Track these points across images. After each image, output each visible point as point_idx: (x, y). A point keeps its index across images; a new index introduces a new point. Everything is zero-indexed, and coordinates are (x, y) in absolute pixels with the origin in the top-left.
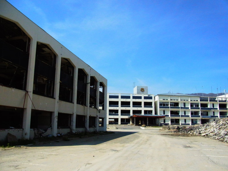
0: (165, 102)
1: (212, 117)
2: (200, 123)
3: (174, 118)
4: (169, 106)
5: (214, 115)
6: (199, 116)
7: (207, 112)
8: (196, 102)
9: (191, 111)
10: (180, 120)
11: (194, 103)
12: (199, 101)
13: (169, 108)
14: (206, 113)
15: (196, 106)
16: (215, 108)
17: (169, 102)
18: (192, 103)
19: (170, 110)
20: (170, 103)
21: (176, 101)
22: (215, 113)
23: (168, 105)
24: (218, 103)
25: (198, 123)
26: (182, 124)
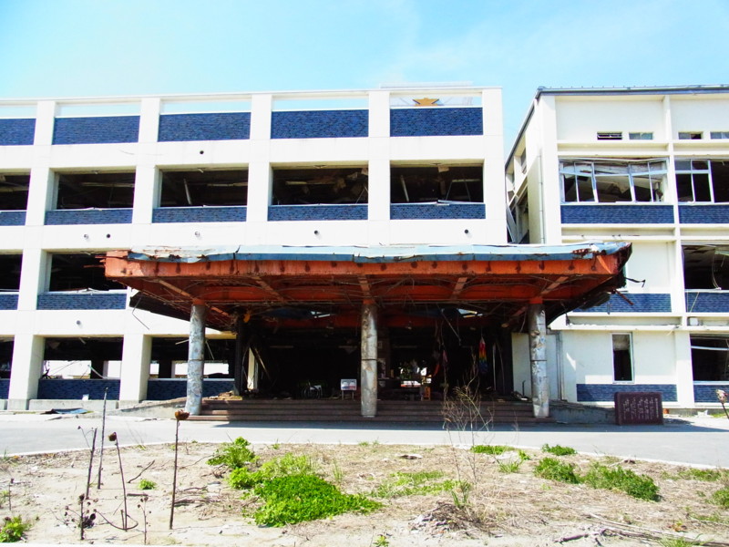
0: (624, 164)
4: (670, 196)
13: (664, 214)
17: (659, 163)
19: (678, 238)
23: (658, 194)
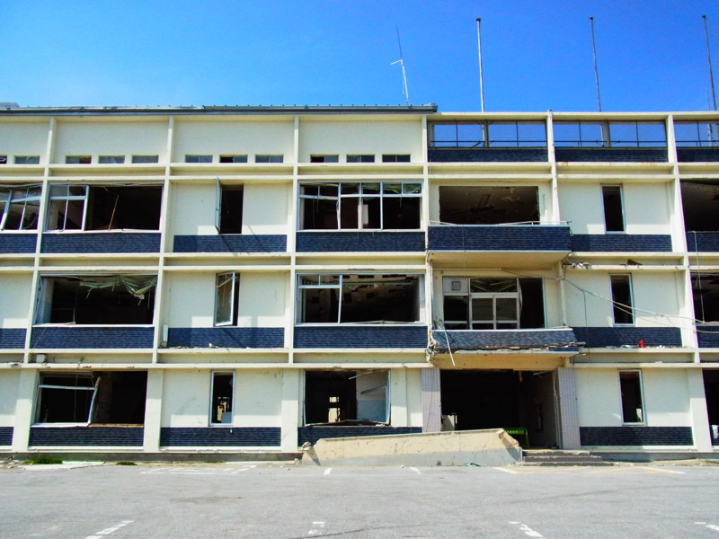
1: (591, 337)
2: (417, 421)
3: (82, 358)
5: (623, 315)
6: (417, 338)
7: (533, 291)
8: (379, 173)
9: (304, 279)
10: (152, 386)
11: (349, 188)
12: (420, 158)
13: (26, 243)
14: (516, 295)
15: (373, 222)
16: (630, 229)
17: (36, 189)
18: (329, 189)
19: (36, 268)
20: (53, 188)
21: (126, 174)
22: (638, 291)
24: (677, 176)
25: (397, 417)
26: (167, 436)
